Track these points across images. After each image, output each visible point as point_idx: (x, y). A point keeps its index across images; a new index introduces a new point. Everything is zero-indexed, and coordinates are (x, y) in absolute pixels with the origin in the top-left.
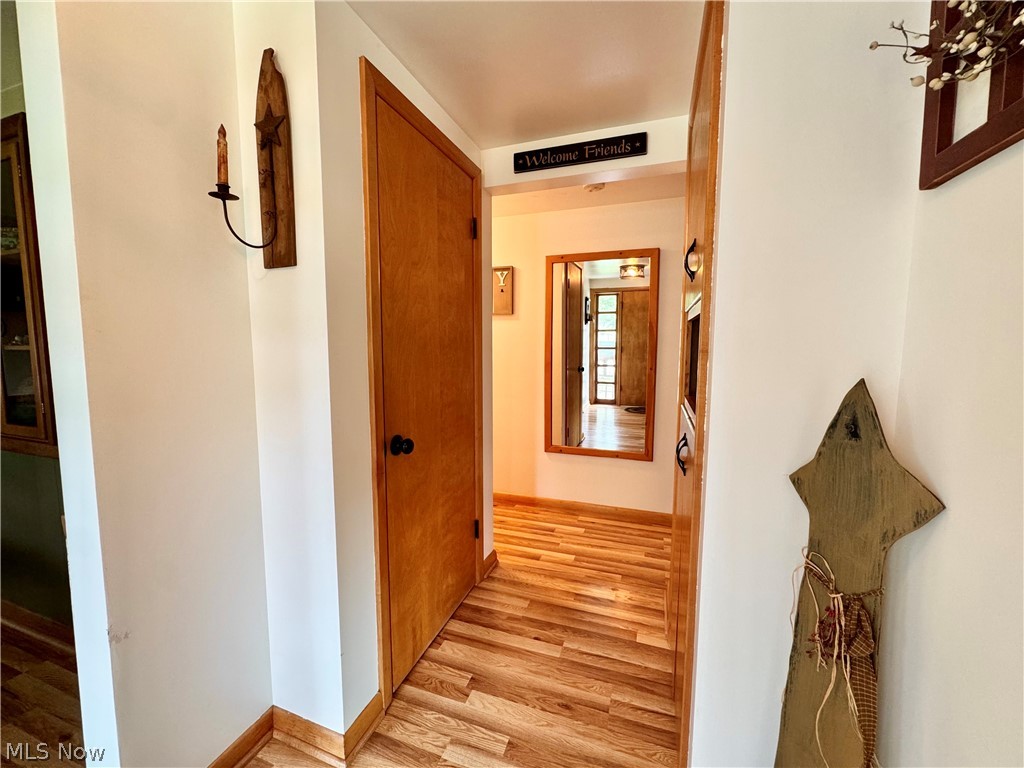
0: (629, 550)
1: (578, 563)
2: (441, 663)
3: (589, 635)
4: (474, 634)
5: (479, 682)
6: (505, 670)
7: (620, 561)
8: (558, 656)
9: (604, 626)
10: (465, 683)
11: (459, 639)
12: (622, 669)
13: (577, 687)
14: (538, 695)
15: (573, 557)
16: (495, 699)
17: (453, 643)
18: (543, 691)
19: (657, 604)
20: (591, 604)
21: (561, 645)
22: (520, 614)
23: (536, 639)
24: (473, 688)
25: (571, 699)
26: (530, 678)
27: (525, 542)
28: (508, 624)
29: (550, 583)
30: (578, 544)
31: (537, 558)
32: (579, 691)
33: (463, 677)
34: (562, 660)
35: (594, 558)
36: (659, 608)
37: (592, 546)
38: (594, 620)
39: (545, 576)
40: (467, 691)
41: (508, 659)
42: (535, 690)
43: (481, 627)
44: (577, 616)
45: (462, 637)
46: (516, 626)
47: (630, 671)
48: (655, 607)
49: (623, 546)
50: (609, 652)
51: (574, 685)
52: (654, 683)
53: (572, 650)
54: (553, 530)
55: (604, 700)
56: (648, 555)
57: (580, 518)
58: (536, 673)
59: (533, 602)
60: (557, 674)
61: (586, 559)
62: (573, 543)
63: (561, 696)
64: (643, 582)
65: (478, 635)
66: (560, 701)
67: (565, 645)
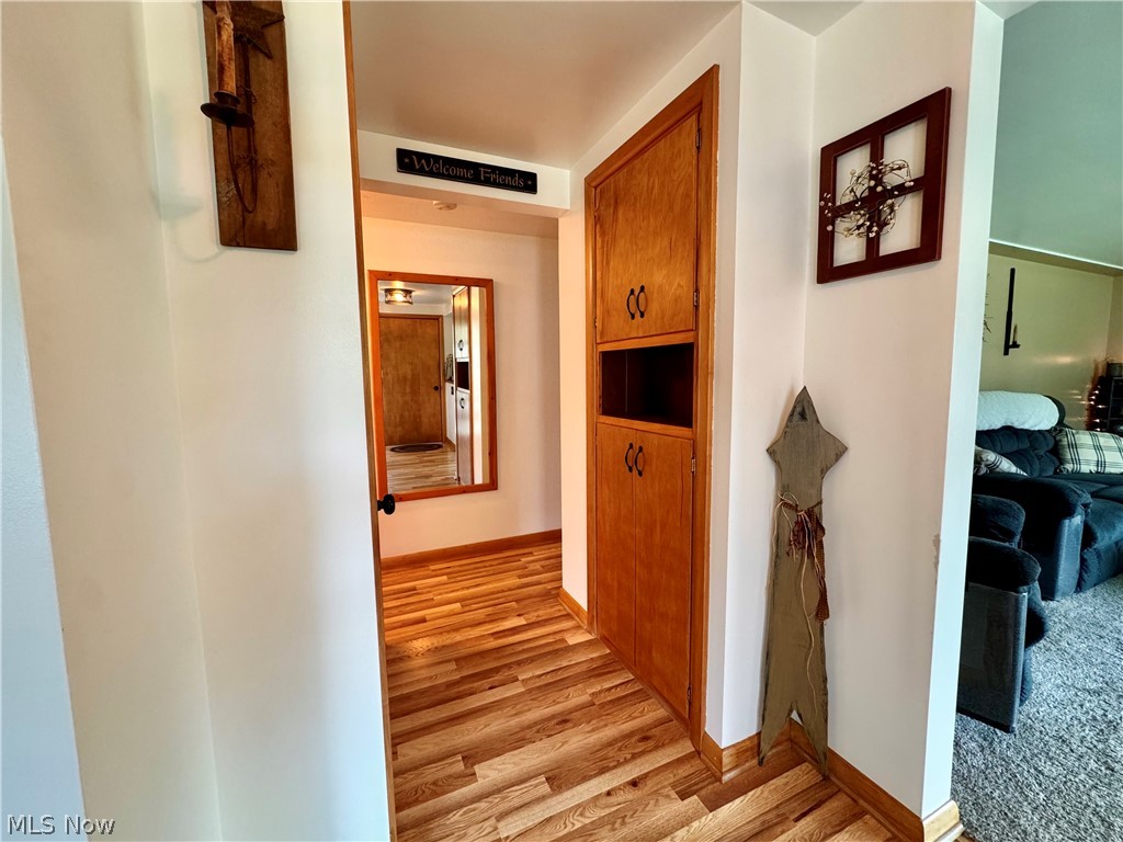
0: (502, 580)
1: (467, 608)
2: (416, 768)
3: (532, 660)
4: (425, 721)
5: (473, 756)
6: (488, 730)
7: (503, 591)
8: (523, 690)
9: (537, 647)
10: (461, 766)
11: (412, 735)
12: (578, 670)
13: (558, 703)
14: (535, 729)
15: (458, 605)
16: (502, 757)
17: (411, 742)
18: (536, 723)
19: (560, 611)
20: (511, 635)
21: (518, 680)
22: (457, 676)
23: (491, 688)
24: (473, 765)
25: (562, 713)
26: (514, 722)
27: (395, 611)
28: (454, 691)
29: (458, 637)
30: (452, 591)
31: (423, 620)
32: (561, 705)
33: (454, 763)
34: (530, 691)
35: (477, 597)
36: (564, 613)
37: (468, 588)
38: (526, 647)
39: (448, 632)
40: (468, 771)
41: (483, 720)
42: (529, 727)
43: (424, 711)
44: (509, 651)
45: (413, 732)
46: (461, 689)
47: (584, 667)
48: (560, 614)
49: (493, 578)
50: (559, 663)
51: (555, 702)
52: (605, 665)
53: (530, 679)
54: (414, 589)
55: (585, 698)
56: (520, 577)
57: (432, 567)
58: (516, 714)
59: (457, 660)
60: (536, 703)
61: (471, 601)
62: (447, 593)
63: (553, 717)
64: (536, 600)
65: (431, 719)
66: (556, 721)
67: (520, 678)
